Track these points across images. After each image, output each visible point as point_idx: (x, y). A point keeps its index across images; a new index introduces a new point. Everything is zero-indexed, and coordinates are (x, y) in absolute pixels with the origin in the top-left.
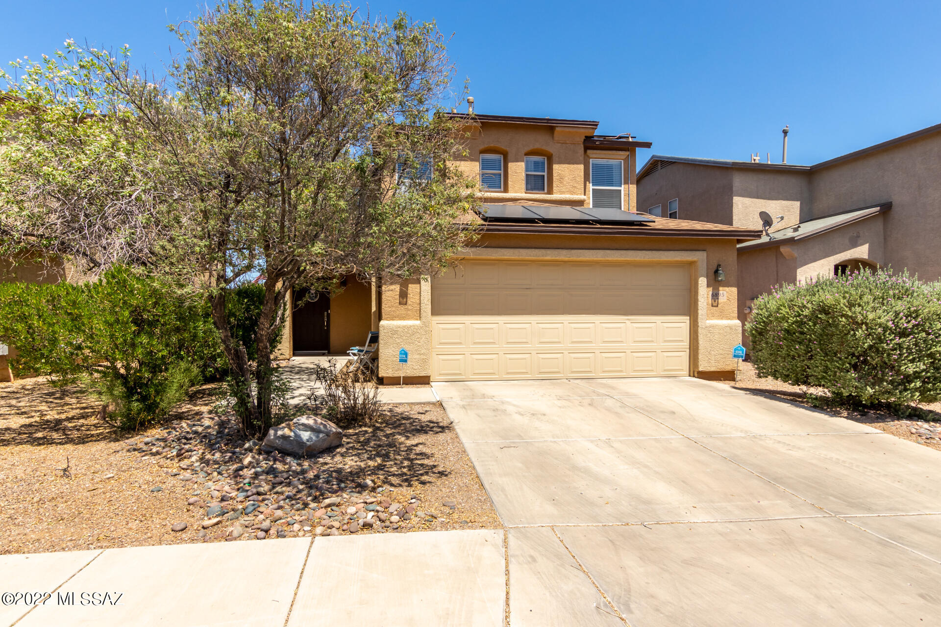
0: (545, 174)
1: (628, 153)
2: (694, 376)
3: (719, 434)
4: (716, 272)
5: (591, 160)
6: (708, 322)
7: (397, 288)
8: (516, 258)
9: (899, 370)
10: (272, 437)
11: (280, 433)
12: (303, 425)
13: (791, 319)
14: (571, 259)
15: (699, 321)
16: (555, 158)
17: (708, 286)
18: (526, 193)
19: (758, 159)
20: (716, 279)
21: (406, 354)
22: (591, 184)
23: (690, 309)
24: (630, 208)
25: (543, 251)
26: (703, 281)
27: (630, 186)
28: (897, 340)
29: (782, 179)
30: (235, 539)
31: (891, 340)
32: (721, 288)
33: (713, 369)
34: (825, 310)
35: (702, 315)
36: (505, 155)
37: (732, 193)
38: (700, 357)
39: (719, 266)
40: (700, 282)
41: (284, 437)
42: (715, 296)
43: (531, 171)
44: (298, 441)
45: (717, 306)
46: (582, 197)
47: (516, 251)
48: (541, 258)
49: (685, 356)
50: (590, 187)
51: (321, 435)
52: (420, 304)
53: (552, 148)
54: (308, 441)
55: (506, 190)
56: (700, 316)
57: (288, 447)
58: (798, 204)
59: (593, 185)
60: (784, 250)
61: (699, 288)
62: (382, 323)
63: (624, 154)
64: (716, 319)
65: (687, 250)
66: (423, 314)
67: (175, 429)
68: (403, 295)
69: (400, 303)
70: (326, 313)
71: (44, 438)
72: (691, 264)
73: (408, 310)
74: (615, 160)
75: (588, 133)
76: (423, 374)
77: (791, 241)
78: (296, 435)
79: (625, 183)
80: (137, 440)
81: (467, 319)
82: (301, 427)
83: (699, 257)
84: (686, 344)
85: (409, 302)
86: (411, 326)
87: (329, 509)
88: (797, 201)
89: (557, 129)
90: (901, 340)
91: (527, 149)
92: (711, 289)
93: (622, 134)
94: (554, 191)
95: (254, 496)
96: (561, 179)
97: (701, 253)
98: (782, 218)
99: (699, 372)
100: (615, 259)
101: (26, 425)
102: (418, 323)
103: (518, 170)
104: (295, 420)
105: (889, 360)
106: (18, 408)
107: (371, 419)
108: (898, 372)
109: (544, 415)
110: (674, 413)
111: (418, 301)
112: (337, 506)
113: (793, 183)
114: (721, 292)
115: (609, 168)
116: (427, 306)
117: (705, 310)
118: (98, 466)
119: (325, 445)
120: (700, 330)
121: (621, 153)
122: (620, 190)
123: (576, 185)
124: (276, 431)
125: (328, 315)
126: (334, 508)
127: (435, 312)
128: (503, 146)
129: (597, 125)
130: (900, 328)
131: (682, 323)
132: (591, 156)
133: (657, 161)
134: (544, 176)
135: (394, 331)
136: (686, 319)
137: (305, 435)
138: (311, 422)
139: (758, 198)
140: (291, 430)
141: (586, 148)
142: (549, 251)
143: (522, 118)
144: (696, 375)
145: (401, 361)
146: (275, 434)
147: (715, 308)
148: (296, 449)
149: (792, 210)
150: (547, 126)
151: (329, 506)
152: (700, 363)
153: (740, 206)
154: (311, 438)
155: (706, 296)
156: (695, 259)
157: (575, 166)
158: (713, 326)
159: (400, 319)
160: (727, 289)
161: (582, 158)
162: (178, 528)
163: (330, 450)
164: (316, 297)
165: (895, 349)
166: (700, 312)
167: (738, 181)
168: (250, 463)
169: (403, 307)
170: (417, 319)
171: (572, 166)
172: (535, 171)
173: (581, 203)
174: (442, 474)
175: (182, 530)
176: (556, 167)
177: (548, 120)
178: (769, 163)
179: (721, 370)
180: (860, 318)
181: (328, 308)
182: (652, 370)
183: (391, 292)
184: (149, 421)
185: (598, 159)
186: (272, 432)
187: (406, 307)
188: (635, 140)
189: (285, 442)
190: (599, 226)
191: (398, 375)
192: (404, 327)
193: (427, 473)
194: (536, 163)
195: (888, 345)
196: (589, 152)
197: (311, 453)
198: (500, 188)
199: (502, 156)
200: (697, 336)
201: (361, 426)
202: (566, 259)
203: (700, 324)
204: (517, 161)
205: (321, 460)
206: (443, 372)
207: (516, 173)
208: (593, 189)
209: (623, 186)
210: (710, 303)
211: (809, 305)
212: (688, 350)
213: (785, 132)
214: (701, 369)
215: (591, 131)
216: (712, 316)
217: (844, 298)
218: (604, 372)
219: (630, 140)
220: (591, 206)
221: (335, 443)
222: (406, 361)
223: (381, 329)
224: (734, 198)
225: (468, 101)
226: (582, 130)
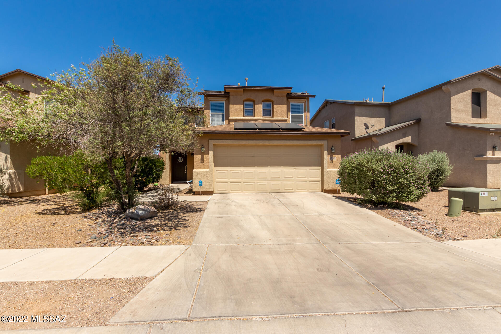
0: (271, 109)
1: (306, 100)
2: (323, 192)
3: (308, 214)
4: (332, 149)
5: (290, 103)
6: (328, 169)
7: (200, 156)
8: (248, 144)
9: (386, 189)
10: (128, 213)
11: (131, 211)
12: (139, 208)
13: (350, 168)
14: (270, 144)
15: (324, 169)
16: (274, 103)
17: (328, 155)
18: (262, 117)
19: (368, 101)
20: (331, 153)
21: (202, 182)
22: (290, 113)
23: (321, 164)
24: (307, 122)
25: (258, 141)
26: (326, 153)
27: (307, 113)
28: (384, 177)
29: (377, 109)
30: (93, 246)
31: (382, 176)
32: (334, 155)
33: (330, 189)
34: (359, 164)
35: (325, 167)
36: (254, 102)
37: (355, 115)
38: (325, 184)
39: (333, 146)
40: (325, 153)
41: (132, 213)
42: (331, 159)
43: (265, 108)
44: (138, 215)
45: (332, 163)
46: (286, 118)
47: (248, 141)
48: (258, 144)
49: (319, 183)
50: (290, 114)
51: (147, 212)
52: (209, 163)
53: (273, 99)
54: (141, 214)
55: (254, 116)
56: (324, 167)
57: (133, 216)
58: (384, 119)
59: (291, 113)
60: (374, 139)
61: (324, 156)
62: (194, 170)
63: (305, 100)
64: (332, 168)
65: (319, 140)
66: (210, 167)
67: (101, 210)
68: (202, 159)
69: (201, 162)
70: (185, 167)
71: (58, 212)
72: (321, 146)
73: (204, 165)
74: (301, 103)
75: (289, 92)
76: (210, 190)
77: (376, 135)
78: (138, 212)
79: (305, 112)
80: (86, 214)
81: (229, 169)
82: (139, 209)
83: (324, 143)
84: (320, 178)
85: (205, 162)
86: (205, 172)
87: (132, 237)
88: (384, 118)
89: (275, 91)
90: (386, 177)
91: (263, 99)
92: (329, 156)
93: (303, 92)
94: (274, 116)
95: (110, 233)
96: (277, 111)
97: (325, 141)
98: (373, 126)
99: (325, 190)
100: (289, 144)
101: (55, 208)
102: (208, 170)
103: (259, 108)
104: (137, 206)
105: (382, 185)
106: (56, 202)
107: (174, 207)
108: (386, 190)
109: (245, 206)
110: (298, 206)
111: (208, 162)
112: (136, 236)
113: (382, 110)
114: (334, 157)
115: (299, 106)
116: (212, 164)
117: (327, 165)
118: (67, 222)
119: (149, 216)
120: (325, 173)
121: (302, 100)
122: (303, 115)
123: (283, 113)
124: (129, 210)
125: (187, 167)
126: (134, 237)
127: (215, 165)
128: (252, 98)
129: (291, 89)
130: (386, 172)
131: (317, 170)
132: (290, 101)
133: (327, 102)
134: (270, 110)
135: (198, 174)
136: (320, 168)
137: (140, 212)
138: (143, 207)
139: (366, 117)
140: (135, 210)
141: (288, 98)
142: (261, 141)
143: (260, 87)
144: (323, 191)
145: (200, 185)
146: (129, 211)
147: (331, 164)
148: (137, 217)
149: (382, 122)
150: (271, 90)
151: (133, 236)
152: (325, 186)
153: (358, 121)
154: (142, 213)
155: (327, 159)
156: (323, 144)
157: (283, 105)
158: (330, 171)
159: (201, 169)
160: (336, 156)
161: (286, 102)
162: (77, 243)
163: (151, 218)
164: (182, 160)
165: (384, 180)
166: (325, 165)
167: (357, 110)
168: (116, 221)
169: (202, 164)
170: (208, 169)
171: (282, 106)
172: (267, 108)
173: (285, 121)
174: (186, 227)
175: (79, 243)
176: (275, 106)
177: (271, 87)
178: (373, 102)
179: (334, 189)
180: (370, 168)
181: (186, 164)
182: (305, 189)
183: (197, 158)
184: (93, 207)
185: (293, 102)
186: (128, 210)
187: (203, 164)
188: (308, 94)
189: (132, 215)
190: (281, 131)
191: (199, 191)
192: (202, 172)
193: (180, 226)
194: (267, 105)
195: (381, 178)
196: (289, 100)
197: (143, 219)
198: (252, 115)
199: (253, 102)
200: (324, 175)
201: (169, 209)
202: (268, 144)
203: (324, 170)
204: (259, 104)
205: (146, 221)
206: (219, 190)
207: (258, 109)
208: (291, 115)
209: (304, 113)
210: (329, 161)
211: (355, 163)
212: (320, 181)
213: (383, 89)
214: (325, 189)
215: (289, 91)
216: (331, 167)
217: (366, 159)
218: (285, 190)
219: (307, 94)
220: (290, 123)
221: (154, 215)
222: (202, 185)
223: (193, 173)
224: (356, 117)
225: (246, 79)
226: (285, 91)
